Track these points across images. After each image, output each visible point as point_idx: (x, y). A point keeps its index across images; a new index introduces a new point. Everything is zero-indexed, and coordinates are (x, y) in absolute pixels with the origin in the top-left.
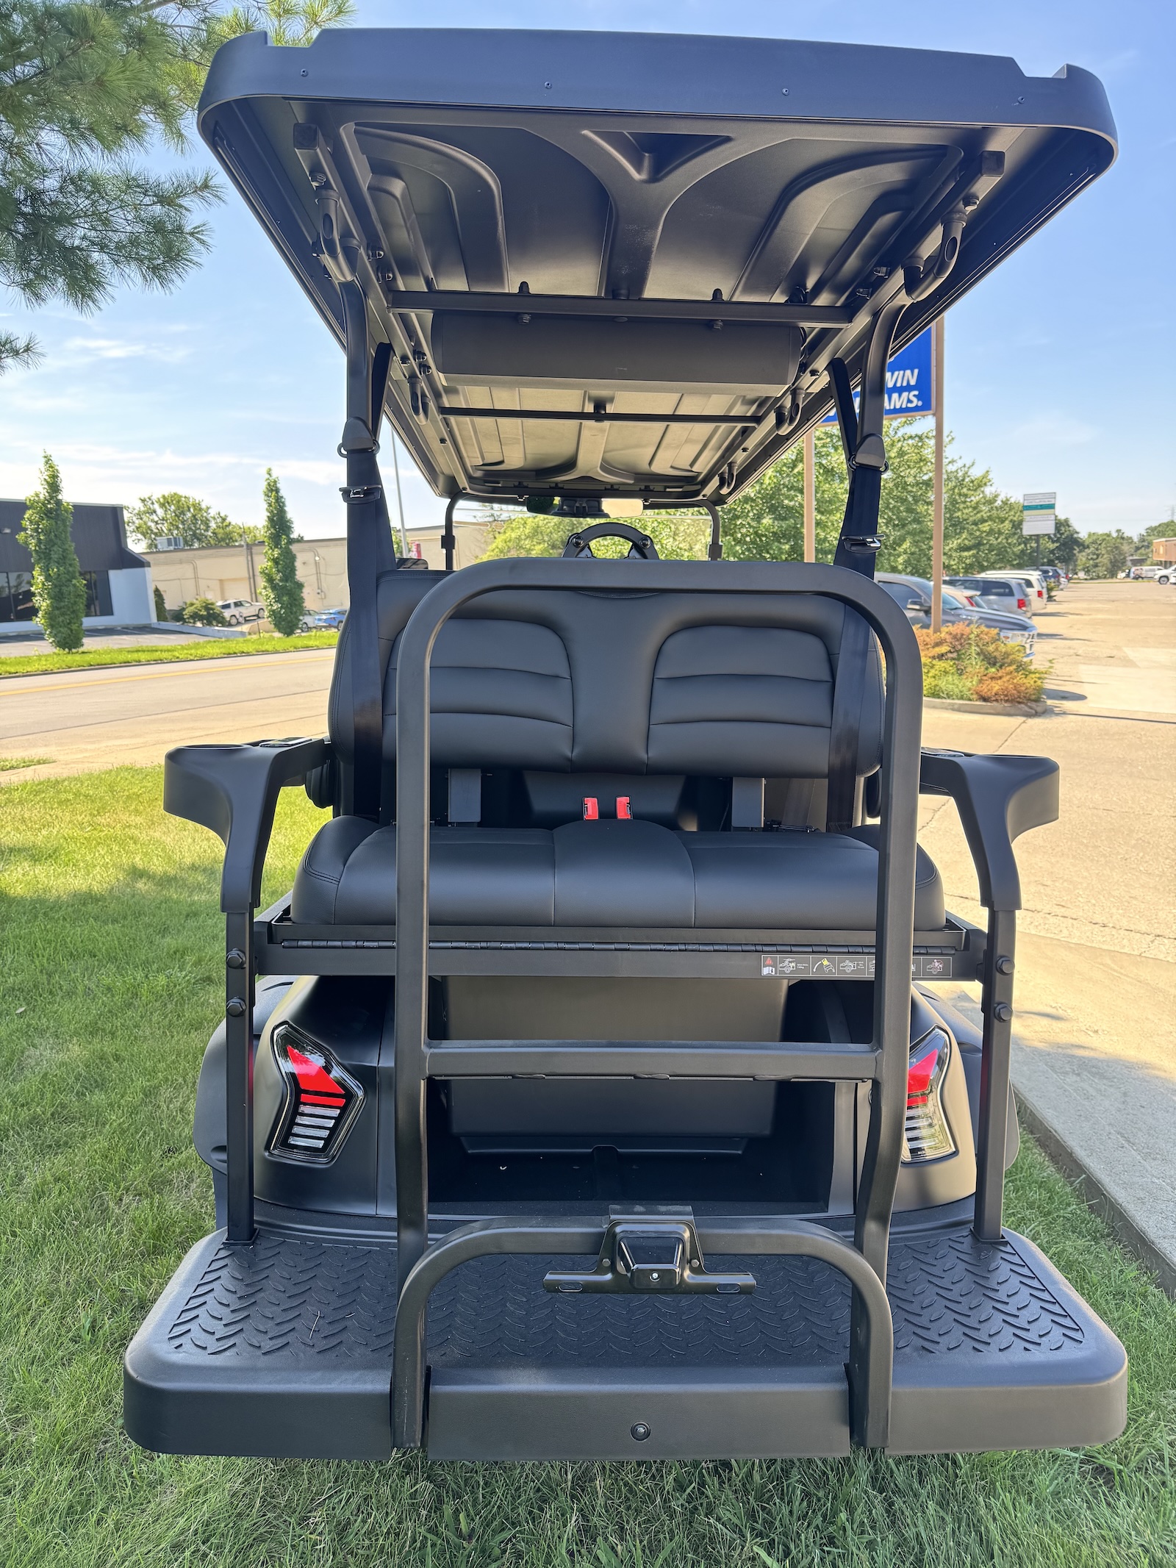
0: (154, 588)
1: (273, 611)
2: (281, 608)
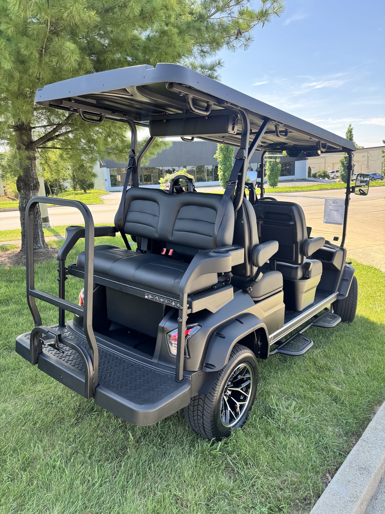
0: (308, 166)
1: (342, 174)
2: (345, 173)
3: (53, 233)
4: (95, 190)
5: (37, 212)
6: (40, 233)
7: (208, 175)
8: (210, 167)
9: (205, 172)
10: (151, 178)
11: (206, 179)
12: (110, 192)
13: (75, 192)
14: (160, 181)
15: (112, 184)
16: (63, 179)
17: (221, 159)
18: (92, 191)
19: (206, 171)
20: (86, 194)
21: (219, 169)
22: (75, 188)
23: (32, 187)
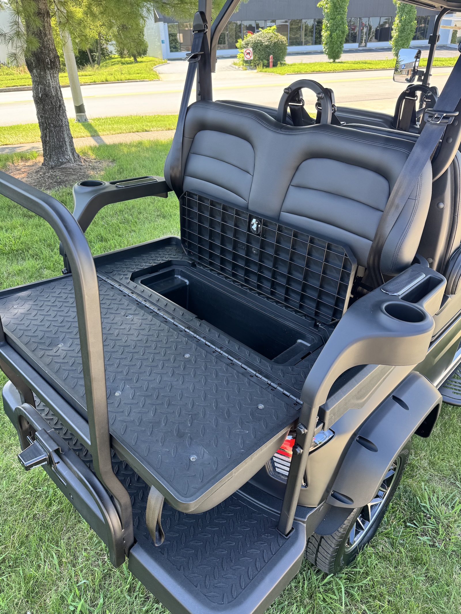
3: (90, 132)
4: (149, 56)
5: (60, 106)
6: (67, 139)
7: (306, 35)
8: (310, 23)
9: (303, 30)
10: (224, 38)
11: (303, 40)
12: (169, 60)
13: (123, 59)
14: (238, 45)
15: (171, 48)
16: (105, 40)
17: (328, 10)
18: (145, 59)
19: (304, 28)
20: (137, 64)
21: (323, 27)
22: (121, 55)
23: (48, 64)
